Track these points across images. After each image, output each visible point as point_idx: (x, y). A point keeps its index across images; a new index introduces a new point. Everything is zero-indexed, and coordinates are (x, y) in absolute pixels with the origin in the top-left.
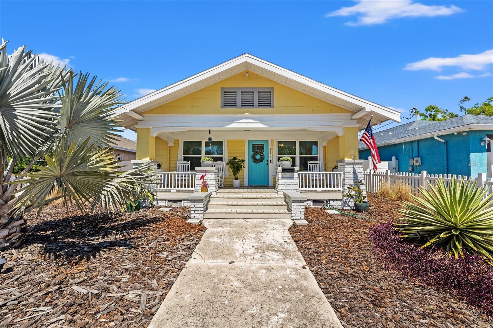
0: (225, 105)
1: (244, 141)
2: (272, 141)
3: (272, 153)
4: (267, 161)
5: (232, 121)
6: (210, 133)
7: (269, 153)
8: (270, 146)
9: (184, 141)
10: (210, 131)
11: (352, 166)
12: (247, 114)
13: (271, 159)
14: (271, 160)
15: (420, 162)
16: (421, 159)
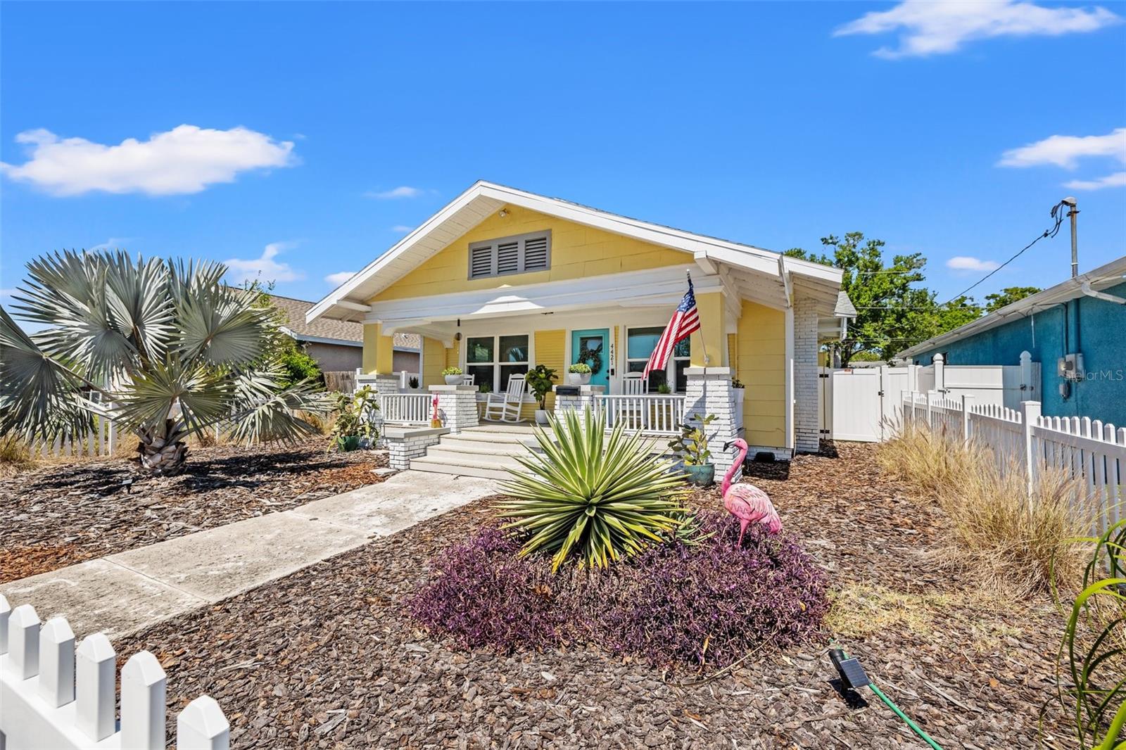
0: (475, 273)
1: (563, 332)
2: (616, 329)
3: (616, 353)
4: (608, 371)
5: (484, 301)
6: (459, 325)
7: (610, 354)
8: (612, 341)
9: (469, 339)
10: (459, 321)
11: (702, 382)
12: (505, 286)
13: (613, 367)
14: (613, 370)
15: (1080, 367)
16: (1084, 358)
